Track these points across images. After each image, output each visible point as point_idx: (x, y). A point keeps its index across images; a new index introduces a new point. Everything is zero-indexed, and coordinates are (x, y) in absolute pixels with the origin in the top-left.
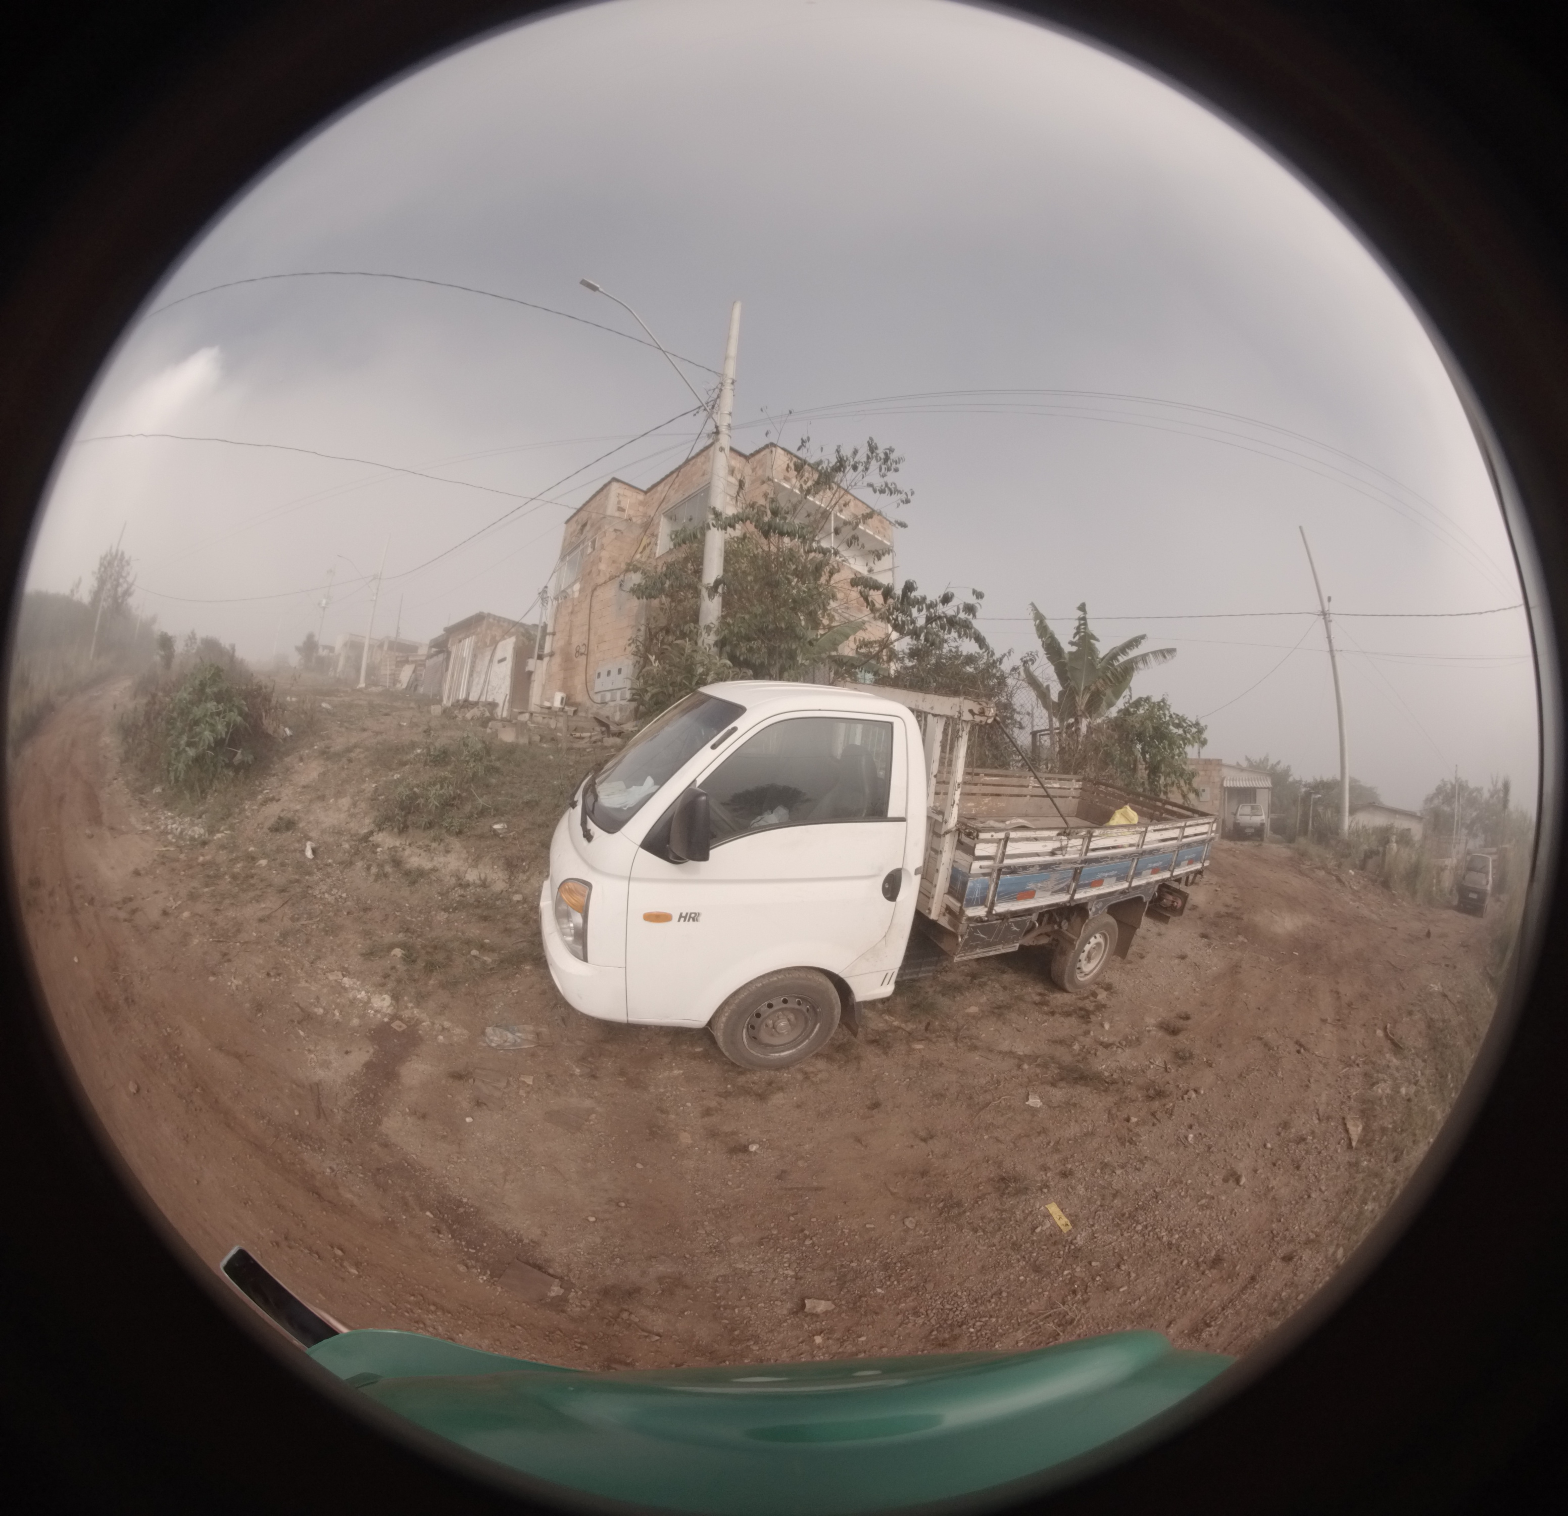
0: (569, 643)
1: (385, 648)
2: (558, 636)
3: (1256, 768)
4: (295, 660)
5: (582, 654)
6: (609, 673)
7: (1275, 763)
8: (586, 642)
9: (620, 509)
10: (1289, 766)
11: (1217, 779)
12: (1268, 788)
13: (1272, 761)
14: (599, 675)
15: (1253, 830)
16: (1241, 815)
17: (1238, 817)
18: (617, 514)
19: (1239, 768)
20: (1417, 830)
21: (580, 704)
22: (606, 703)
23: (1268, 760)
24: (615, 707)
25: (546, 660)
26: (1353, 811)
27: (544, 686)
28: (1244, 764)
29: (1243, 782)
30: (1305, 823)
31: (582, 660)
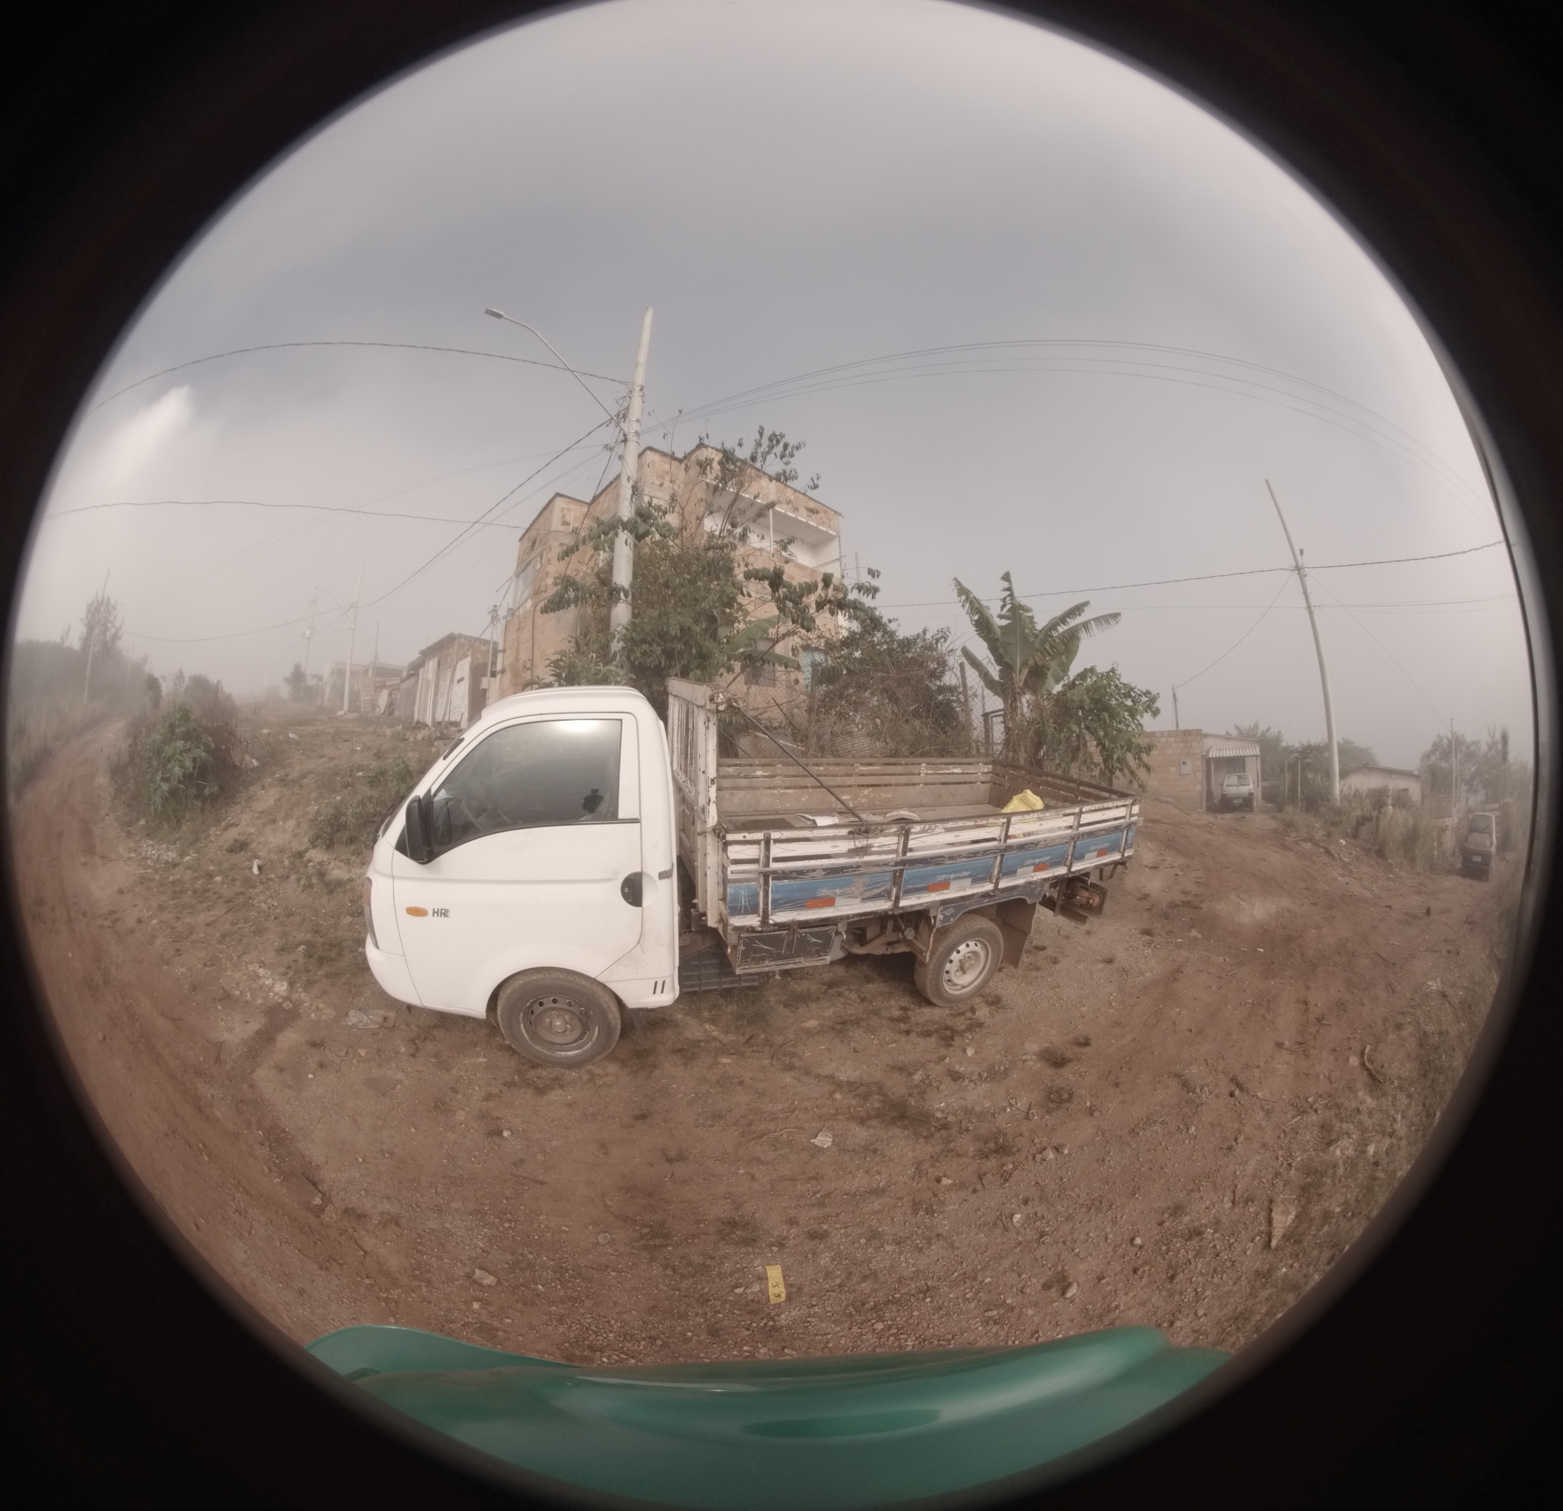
1: (370, 674)
2: (507, 653)
3: (1246, 736)
4: (285, 691)
5: (528, 669)
7: (1265, 729)
9: (566, 523)
10: (1280, 732)
11: (1197, 751)
12: (1256, 756)
13: (1262, 728)
15: (1241, 801)
16: (1228, 786)
17: (1225, 788)
18: (562, 528)
19: (1228, 737)
20: (1415, 790)
23: (1258, 727)
25: (499, 676)
26: (1344, 775)
28: (1234, 733)
29: (1229, 751)
30: (1293, 790)
31: (528, 674)
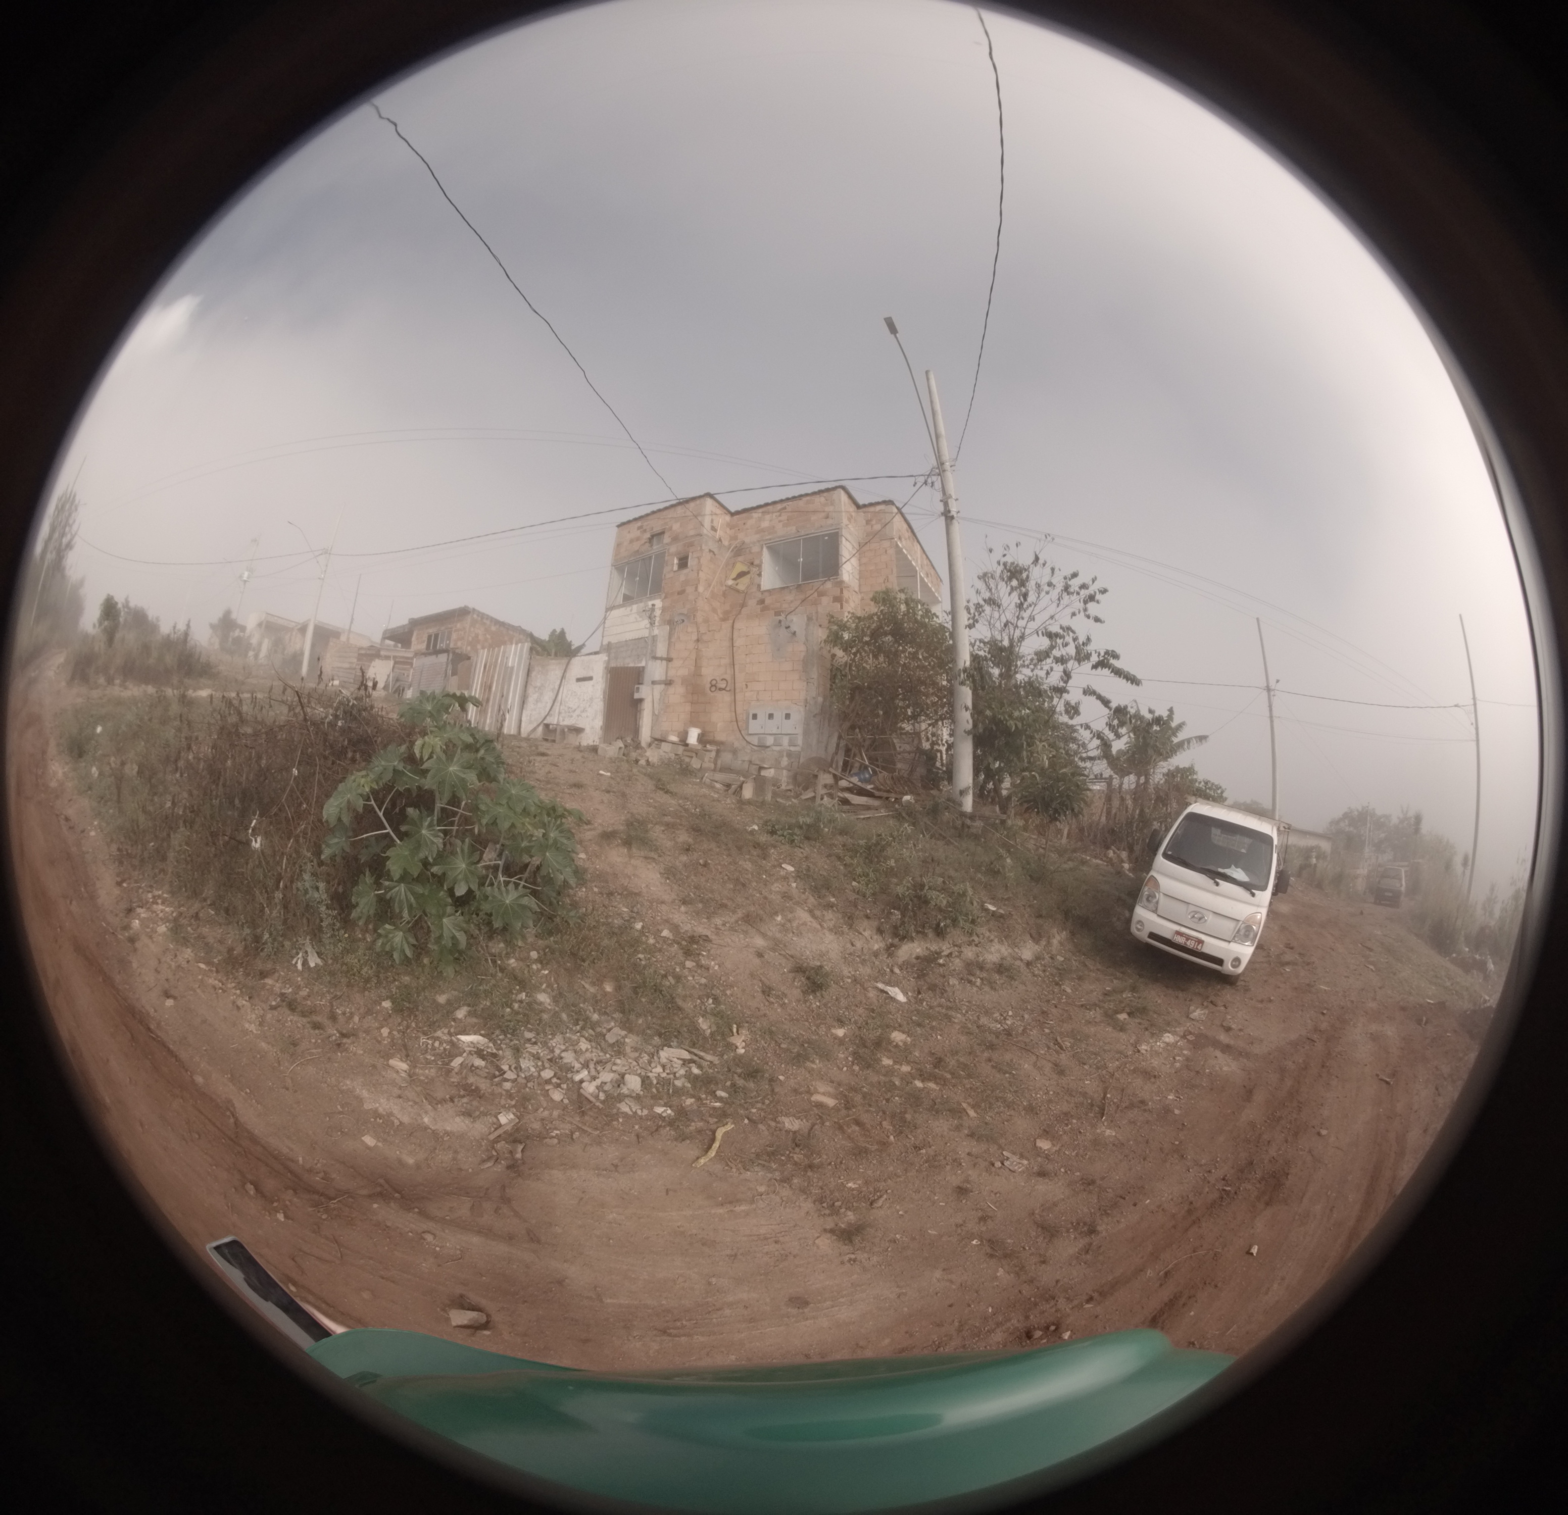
0: (697, 673)
2: (676, 663)
5: (721, 689)
6: (771, 716)
8: (728, 677)
9: (714, 529)
14: (755, 717)
21: (722, 743)
22: (768, 747)
24: (780, 752)
25: (658, 687)
27: (656, 718)
31: (726, 697)
